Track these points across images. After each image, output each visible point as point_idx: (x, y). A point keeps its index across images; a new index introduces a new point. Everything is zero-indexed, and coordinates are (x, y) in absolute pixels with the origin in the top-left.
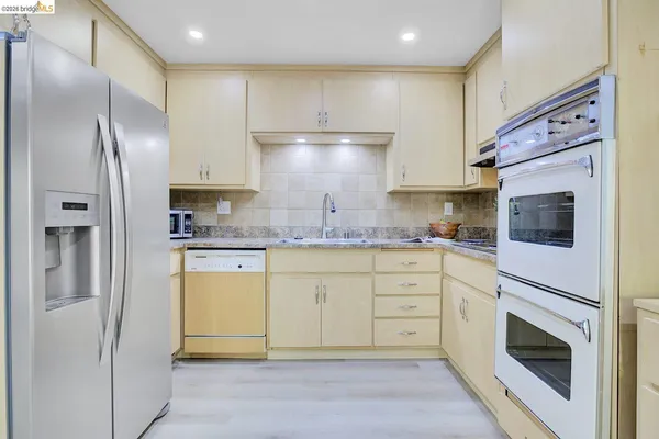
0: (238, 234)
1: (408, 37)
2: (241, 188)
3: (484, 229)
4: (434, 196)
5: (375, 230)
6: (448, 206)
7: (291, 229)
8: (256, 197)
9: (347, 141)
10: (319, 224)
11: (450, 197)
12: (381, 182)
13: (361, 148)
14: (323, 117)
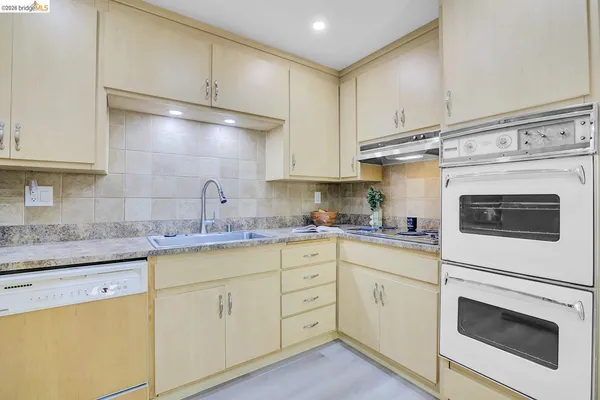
0: (67, 235)
1: (319, 26)
2: (88, 168)
3: (344, 216)
4: (306, 186)
5: (255, 220)
6: (318, 195)
7: (157, 224)
8: (102, 181)
9: (231, 122)
10: (194, 216)
11: (319, 187)
12: (261, 170)
13: (241, 132)
14: (211, 89)
